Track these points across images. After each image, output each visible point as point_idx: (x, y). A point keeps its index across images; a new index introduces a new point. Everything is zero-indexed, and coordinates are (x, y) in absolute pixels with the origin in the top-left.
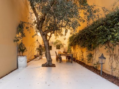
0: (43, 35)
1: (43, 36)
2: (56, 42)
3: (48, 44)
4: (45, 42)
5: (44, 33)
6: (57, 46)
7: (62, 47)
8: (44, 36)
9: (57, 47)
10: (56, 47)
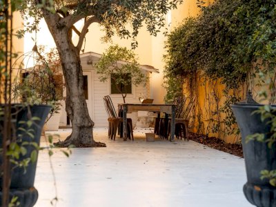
0: (58, 28)
1: (59, 34)
2: (110, 59)
3: (78, 63)
4: (67, 54)
5: (61, 22)
6: (114, 78)
7: (138, 82)
8: (63, 31)
9: (113, 81)
10: (109, 81)
